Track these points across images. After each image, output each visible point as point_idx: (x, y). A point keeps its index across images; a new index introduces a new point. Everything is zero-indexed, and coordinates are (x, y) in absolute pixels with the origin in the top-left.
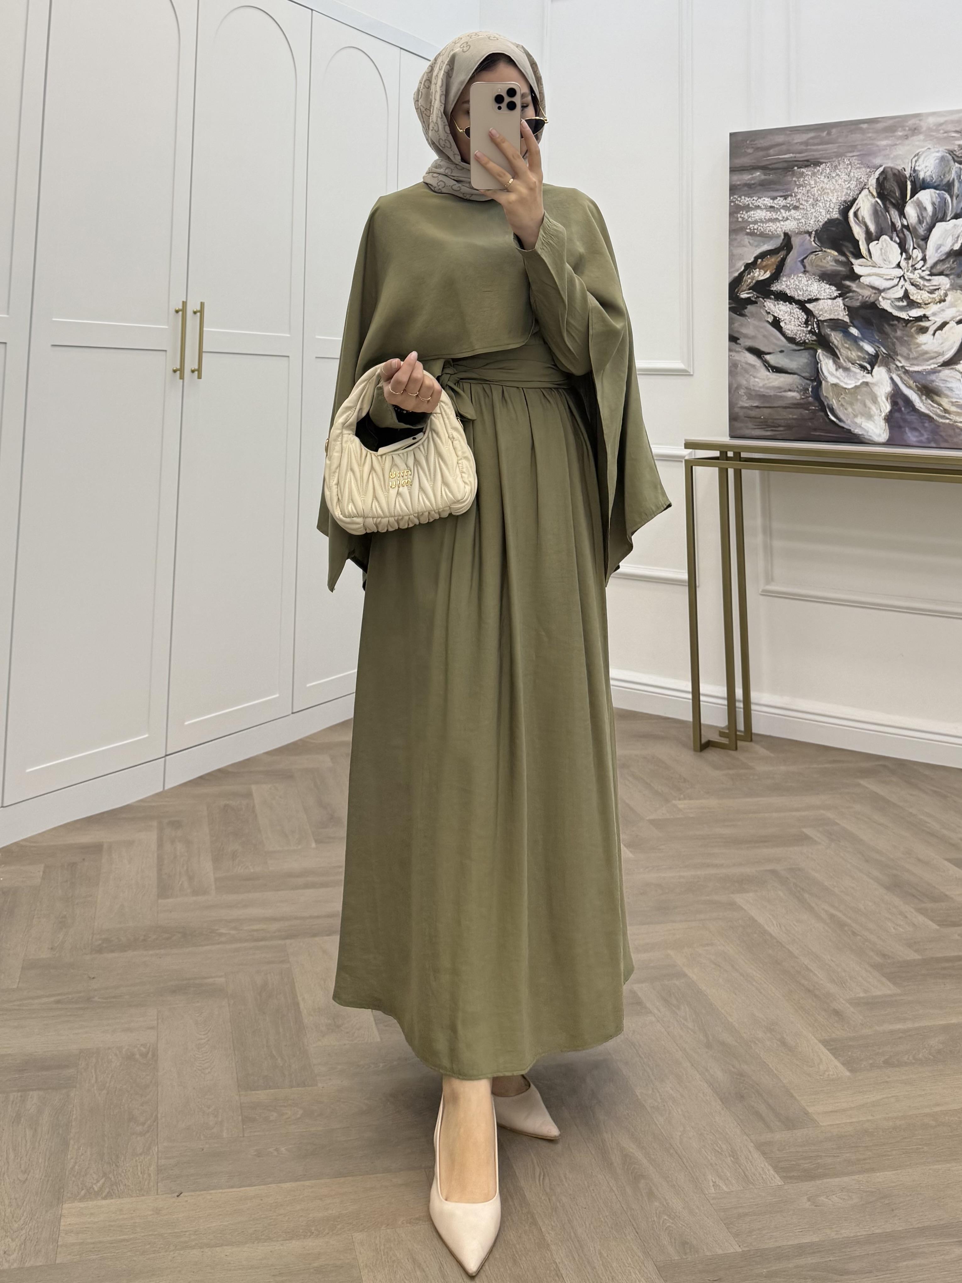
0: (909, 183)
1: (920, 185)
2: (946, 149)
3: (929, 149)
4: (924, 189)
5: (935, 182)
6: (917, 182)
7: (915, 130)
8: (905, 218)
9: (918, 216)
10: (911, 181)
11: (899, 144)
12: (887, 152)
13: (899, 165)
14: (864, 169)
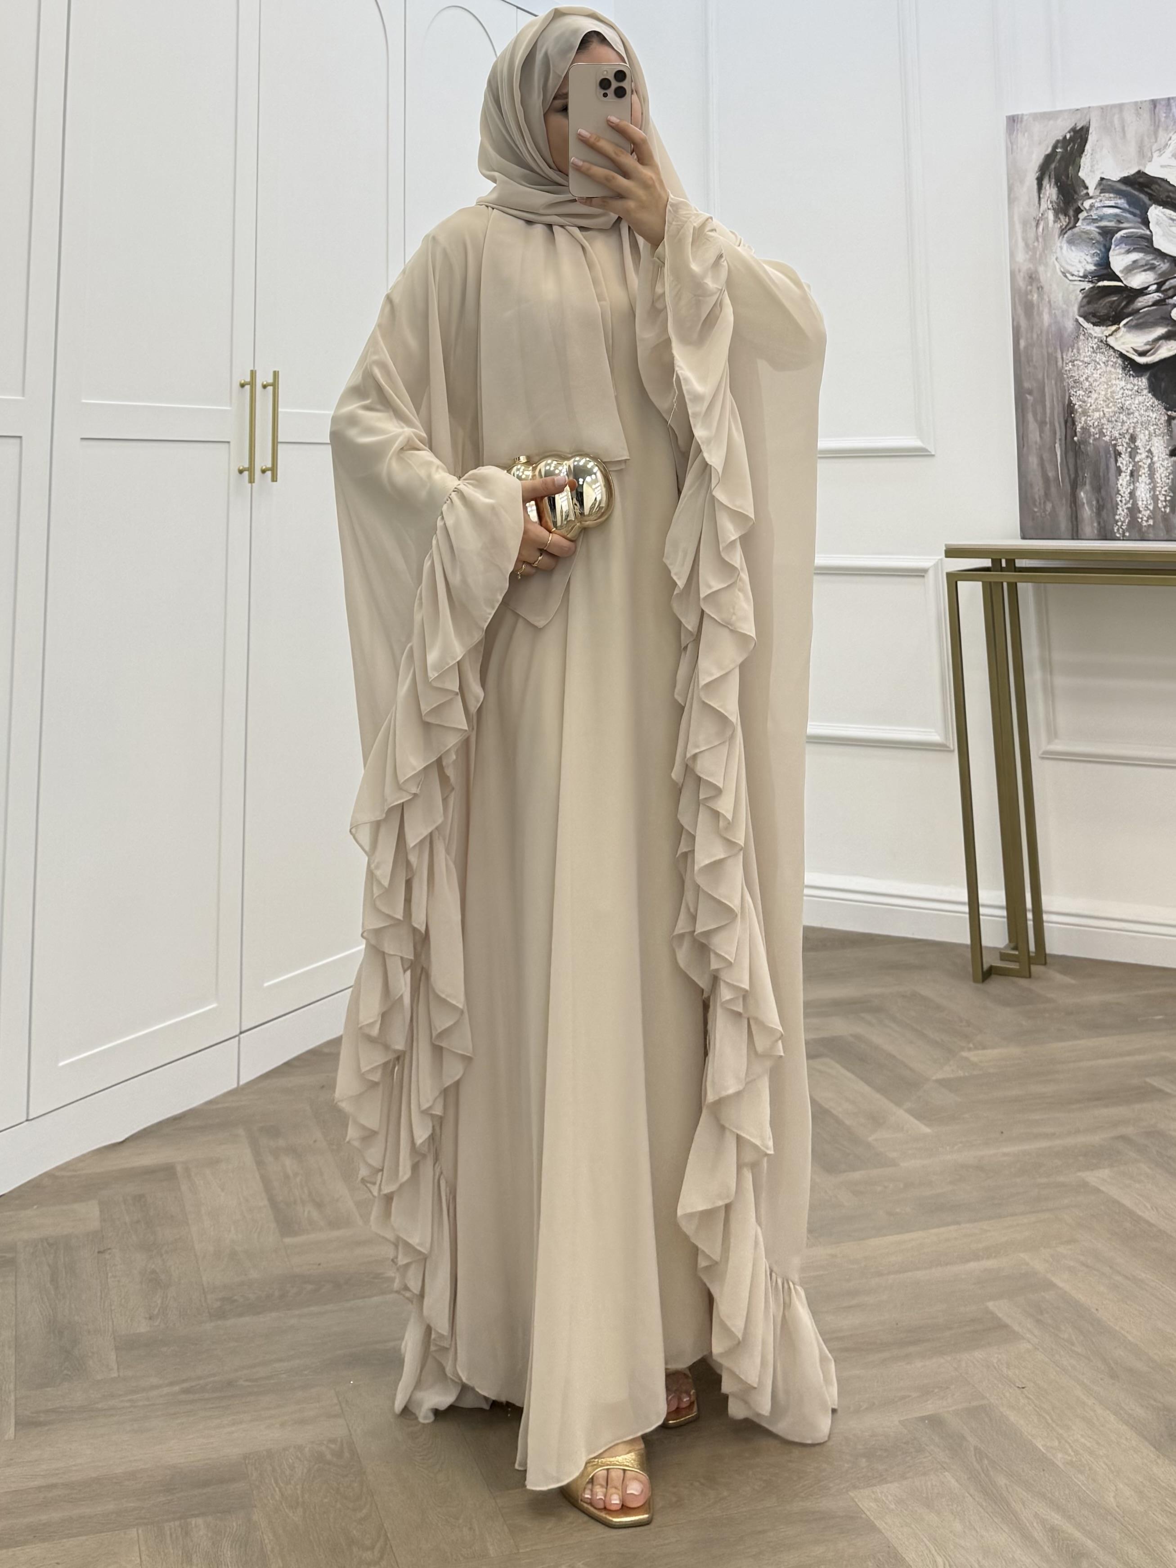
0: (1101, 284)
1: (1104, 270)
2: (1059, 238)
3: (1057, 259)
4: (1108, 264)
5: (1100, 250)
6: (1099, 273)
7: (1032, 278)
8: (1148, 287)
9: (1145, 271)
10: (1099, 281)
11: (1049, 297)
12: (1058, 313)
13: (1076, 296)
14: (1080, 343)
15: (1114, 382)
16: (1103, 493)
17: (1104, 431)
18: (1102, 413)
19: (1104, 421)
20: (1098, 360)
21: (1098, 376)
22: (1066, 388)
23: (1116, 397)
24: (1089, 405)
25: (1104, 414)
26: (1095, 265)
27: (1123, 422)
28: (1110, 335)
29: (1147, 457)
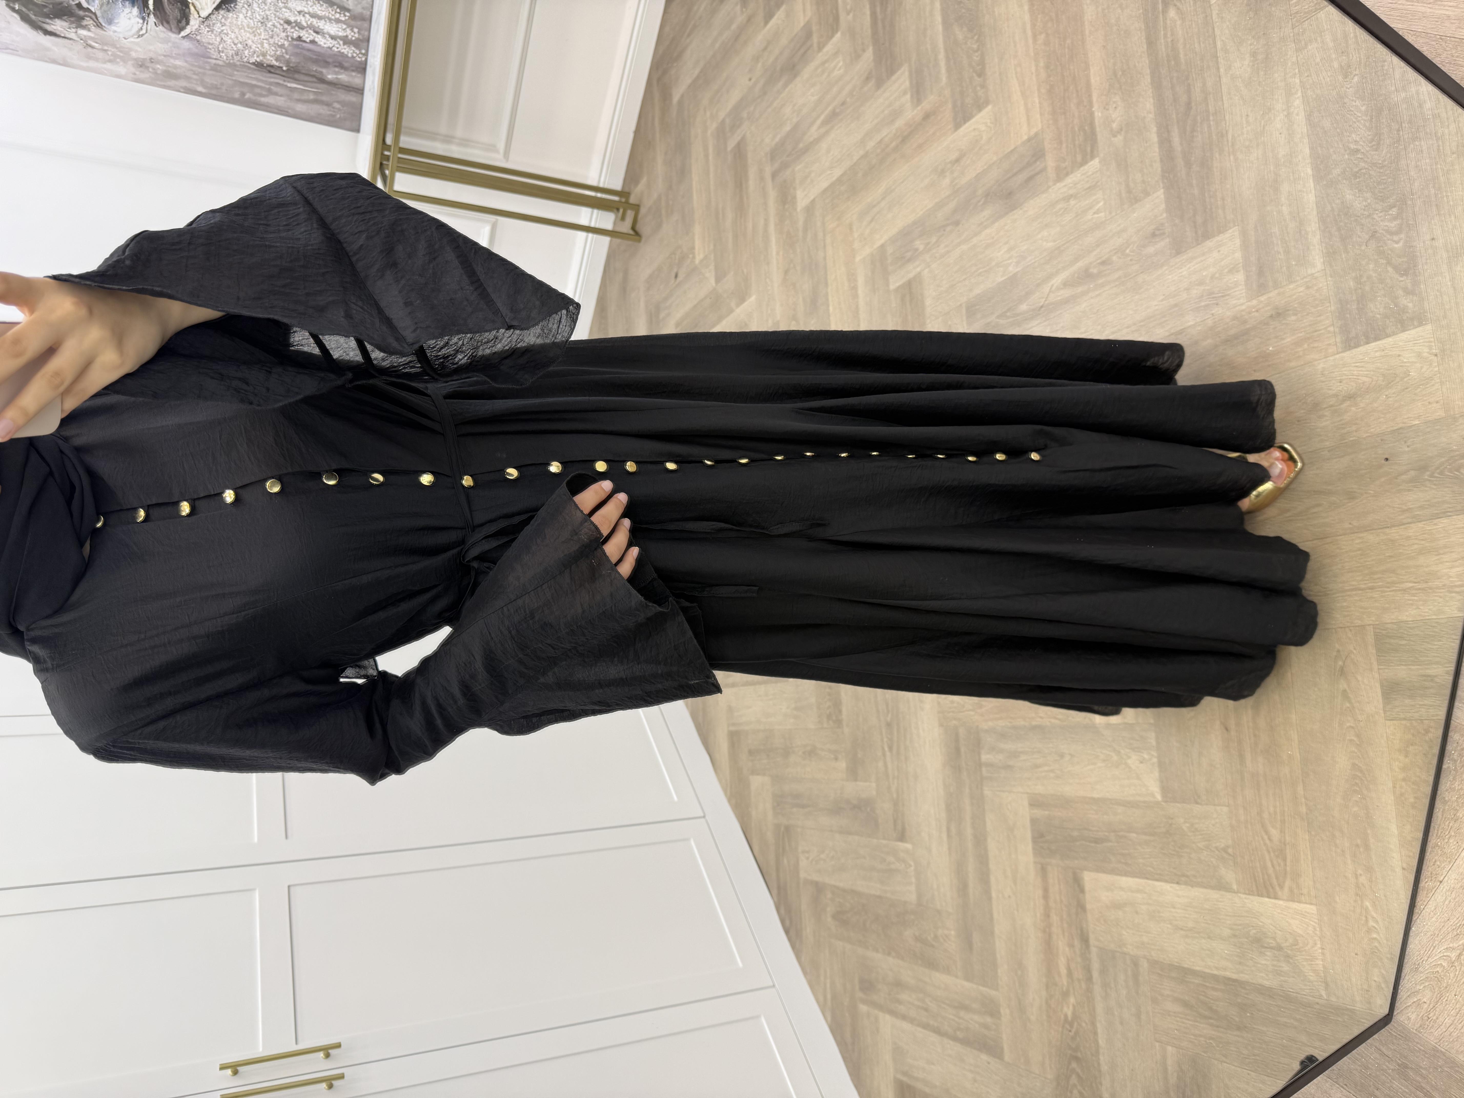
0: (151, 7)
2: (105, 31)
3: (125, 39)
7: (141, 65)
10: (148, 8)
11: (160, 55)
12: (175, 51)
13: (161, 31)
15: (239, 23)
16: (330, 60)
17: (280, 43)
18: (265, 41)
19: (272, 41)
20: (219, 30)
21: (233, 34)
22: (242, 63)
23: (253, 25)
24: (257, 49)
25: (266, 39)
26: (133, 6)
27: (274, 25)
28: (198, 14)
29: (304, 16)
